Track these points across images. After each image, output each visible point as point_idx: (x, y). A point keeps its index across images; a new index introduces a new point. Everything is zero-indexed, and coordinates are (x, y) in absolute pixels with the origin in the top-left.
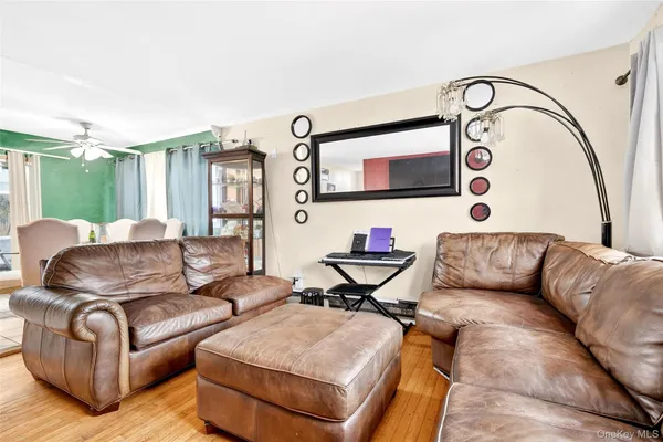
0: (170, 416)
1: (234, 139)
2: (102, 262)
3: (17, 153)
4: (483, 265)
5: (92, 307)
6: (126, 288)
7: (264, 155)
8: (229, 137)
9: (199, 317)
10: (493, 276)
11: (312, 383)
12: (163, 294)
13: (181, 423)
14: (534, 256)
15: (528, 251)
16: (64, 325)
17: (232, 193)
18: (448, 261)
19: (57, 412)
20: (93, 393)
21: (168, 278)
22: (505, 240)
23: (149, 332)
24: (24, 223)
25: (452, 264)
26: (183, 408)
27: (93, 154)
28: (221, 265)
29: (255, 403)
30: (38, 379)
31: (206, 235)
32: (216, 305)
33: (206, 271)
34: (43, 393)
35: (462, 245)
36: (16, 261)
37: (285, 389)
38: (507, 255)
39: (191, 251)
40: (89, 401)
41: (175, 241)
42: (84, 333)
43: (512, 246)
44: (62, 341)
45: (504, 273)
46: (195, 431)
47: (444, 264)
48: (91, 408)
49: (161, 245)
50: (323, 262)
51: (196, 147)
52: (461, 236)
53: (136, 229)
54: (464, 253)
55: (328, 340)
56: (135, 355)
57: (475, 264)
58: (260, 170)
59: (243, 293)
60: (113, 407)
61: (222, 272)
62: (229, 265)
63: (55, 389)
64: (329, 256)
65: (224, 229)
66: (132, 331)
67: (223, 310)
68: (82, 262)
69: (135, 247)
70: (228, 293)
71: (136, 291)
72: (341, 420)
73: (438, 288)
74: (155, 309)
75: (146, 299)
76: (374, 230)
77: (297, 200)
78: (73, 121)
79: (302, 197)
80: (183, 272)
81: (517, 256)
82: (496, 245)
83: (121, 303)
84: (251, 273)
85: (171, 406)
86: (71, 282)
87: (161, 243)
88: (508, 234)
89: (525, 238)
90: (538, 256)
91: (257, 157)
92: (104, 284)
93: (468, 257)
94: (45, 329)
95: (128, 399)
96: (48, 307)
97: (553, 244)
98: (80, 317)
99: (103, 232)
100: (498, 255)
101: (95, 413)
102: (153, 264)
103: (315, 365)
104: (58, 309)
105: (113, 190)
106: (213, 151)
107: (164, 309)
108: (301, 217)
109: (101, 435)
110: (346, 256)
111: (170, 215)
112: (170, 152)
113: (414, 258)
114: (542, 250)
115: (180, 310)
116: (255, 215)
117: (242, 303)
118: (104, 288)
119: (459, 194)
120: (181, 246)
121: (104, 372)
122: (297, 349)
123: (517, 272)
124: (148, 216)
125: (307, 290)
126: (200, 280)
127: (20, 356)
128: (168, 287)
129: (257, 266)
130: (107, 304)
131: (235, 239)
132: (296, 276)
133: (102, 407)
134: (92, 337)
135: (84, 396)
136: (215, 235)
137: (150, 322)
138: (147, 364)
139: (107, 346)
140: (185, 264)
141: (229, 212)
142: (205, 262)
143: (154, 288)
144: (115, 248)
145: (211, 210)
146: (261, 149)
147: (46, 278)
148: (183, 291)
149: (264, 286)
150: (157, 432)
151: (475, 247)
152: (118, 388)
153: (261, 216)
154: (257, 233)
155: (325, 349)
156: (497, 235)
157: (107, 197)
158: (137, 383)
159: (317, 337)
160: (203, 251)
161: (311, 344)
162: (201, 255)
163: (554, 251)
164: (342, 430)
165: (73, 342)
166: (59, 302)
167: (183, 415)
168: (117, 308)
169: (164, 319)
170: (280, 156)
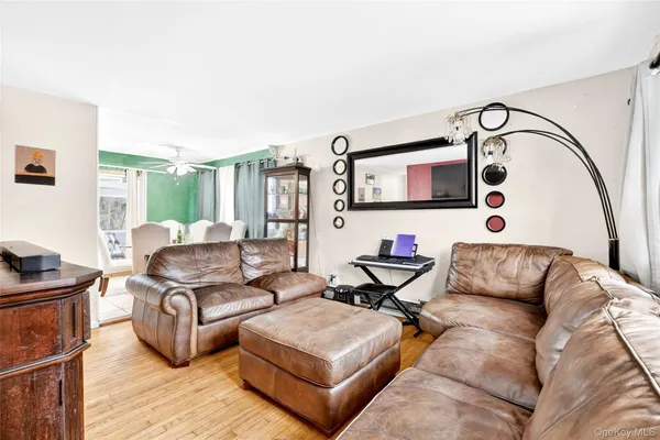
0: (222, 374)
1: (286, 157)
2: (183, 258)
3: (132, 170)
4: (491, 274)
5: (174, 291)
6: (199, 277)
7: (309, 170)
8: (283, 154)
9: (248, 304)
10: (499, 286)
11: (310, 357)
12: (224, 284)
13: (229, 380)
14: (539, 268)
15: (534, 264)
16: (157, 303)
17: (284, 201)
18: (460, 269)
19: (152, 363)
20: (173, 352)
21: (229, 271)
22: (514, 252)
23: (211, 312)
24: (135, 226)
25: (463, 272)
26: (231, 370)
27: (183, 170)
28: (269, 263)
29: (275, 369)
30: (141, 340)
31: (262, 237)
32: (263, 295)
33: (258, 267)
34: (143, 349)
35: (472, 255)
36: (129, 253)
37: (293, 360)
38: (514, 265)
39: (247, 250)
40: (171, 358)
41: (234, 243)
42: (169, 309)
43: (519, 257)
44: (156, 313)
45: (509, 283)
46: (237, 387)
47: (456, 271)
48: (172, 363)
49: (224, 246)
50: (352, 263)
51: (257, 164)
52: (474, 246)
53: (210, 230)
54: (474, 262)
55: (333, 328)
56: (201, 327)
57: (483, 273)
58: (306, 183)
59: (283, 287)
60: (185, 364)
61: (271, 268)
62: (276, 263)
63: (150, 348)
64: (359, 259)
65: (277, 232)
66: (199, 310)
67: (267, 299)
68: (170, 258)
69: (207, 247)
70: (271, 286)
71: (206, 280)
72: (329, 387)
73: (450, 292)
74: (216, 295)
75: (212, 288)
76: (401, 237)
77: (336, 208)
78: (171, 146)
79: (340, 206)
80: (240, 267)
81: (523, 268)
82: (504, 256)
83: (194, 290)
84: (295, 270)
85: (224, 368)
86: (164, 272)
87: (226, 243)
88: (518, 246)
89: (533, 251)
90: (544, 269)
91: (304, 171)
92: (184, 274)
93: (478, 267)
94: (147, 304)
95: (195, 359)
96: (149, 289)
97: (557, 258)
98: (167, 298)
99: (187, 231)
100: (505, 266)
101: (174, 366)
102: (218, 260)
103: (315, 345)
104: (154, 291)
105: (196, 195)
106: (270, 167)
107: (222, 296)
108: (339, 222)
109: (176, 381)
110: (373, 259)
111: (237, 218)
112: (237, 166)
113: (433, 264)
114: (548, 263)
115: (233, 298)
116: (301, 220)
117: (282, 295)
118: (184, 278)
119: (476, 207)
120: (240, 246)
121: (180, 338)
122: (305, 332)
123: (522, 282)
124: (221, 220)
125: (340, 287)
126: (253, 274)
127: (130, 322)
128: (228, 278)
129: (301, 263)
130: (183, 290)
131: (282, 241)
132: (334, 274)
133: (178, 362)
134: (174, 312)
135: (168, 353)
136: (269, 237)
137: (212, 304)
138: (209, 335)
139: (184, 319)
140: (242, 261)
141: (280, 217)
142: (257, 260)
143: (218, 279)
144: (192, 248)
145: (267, 215)
146: (307, 165)
147: (149, 269)
148: (239, 282)
149: (302, 282)
150: (212, 384)
151: (484, 256)
152: (189, 350)
153: (306, 221)
154: (302, 235)
155: (326, 335)
156: (507, 246)
157: (192, 202)
158: (202, 348)
159: (324, 325)
160: (256, 251)
161: (317, 330)
162: (254, 254)
163: (557, 265)
164: (329, 394)
165: (163, 315)
166: (155, 286)
167: (230, 375)
168: (190, 293)
169: (223, 303)
170: (322, 170)
